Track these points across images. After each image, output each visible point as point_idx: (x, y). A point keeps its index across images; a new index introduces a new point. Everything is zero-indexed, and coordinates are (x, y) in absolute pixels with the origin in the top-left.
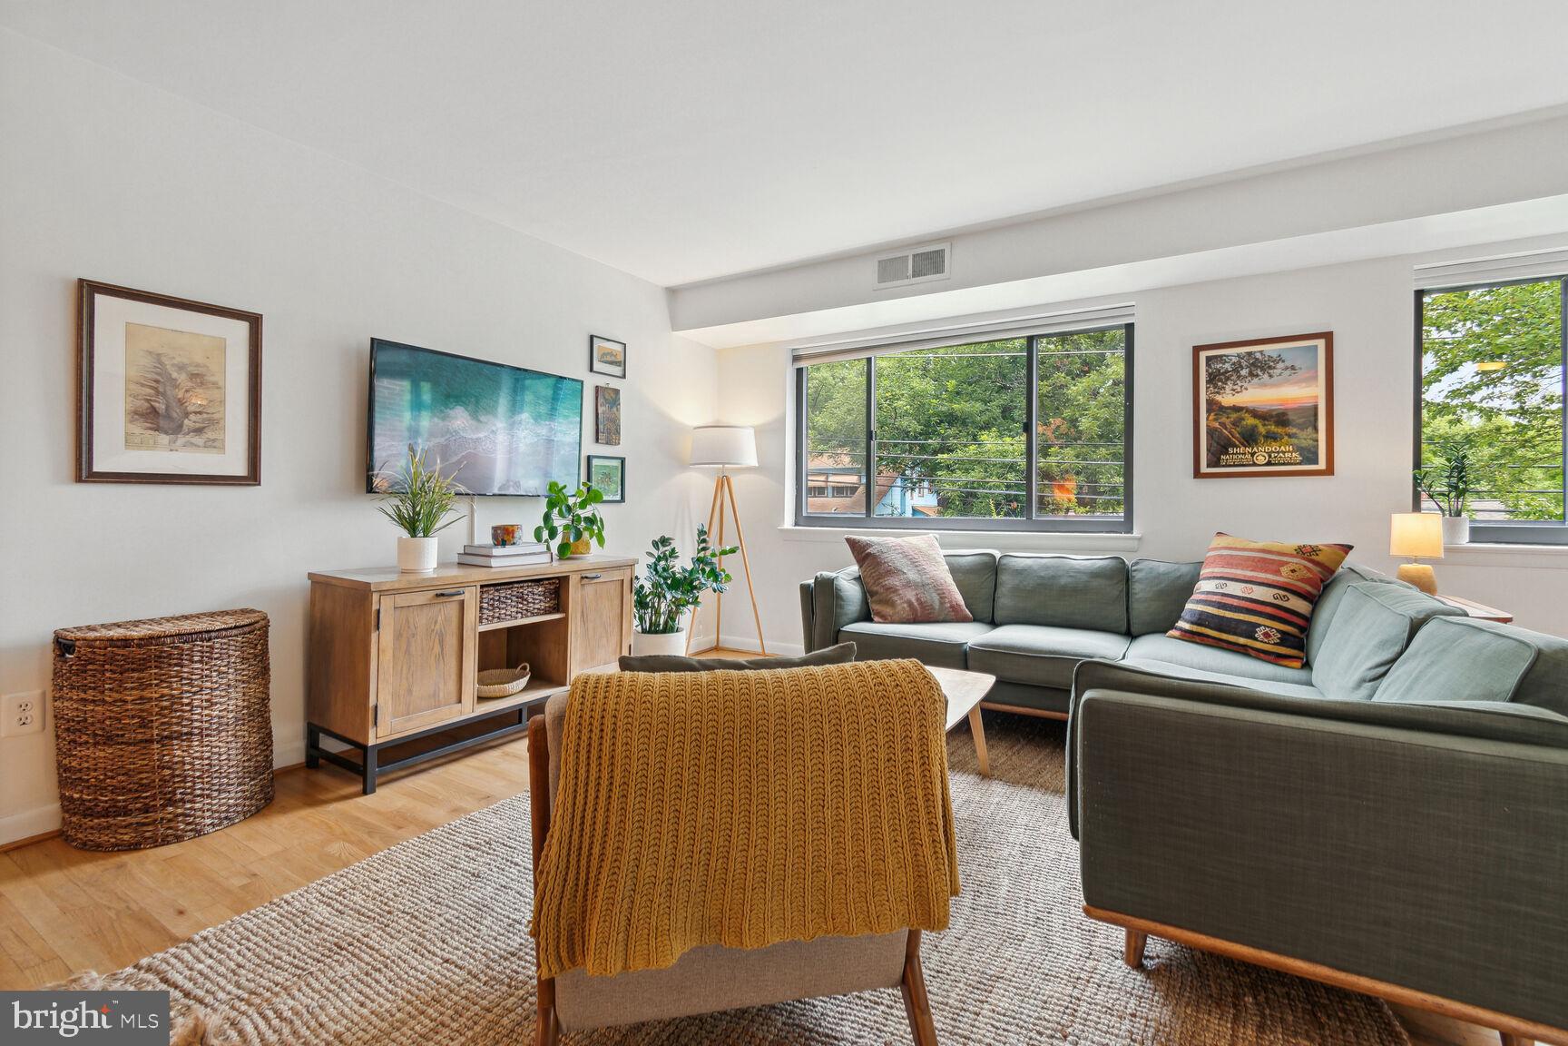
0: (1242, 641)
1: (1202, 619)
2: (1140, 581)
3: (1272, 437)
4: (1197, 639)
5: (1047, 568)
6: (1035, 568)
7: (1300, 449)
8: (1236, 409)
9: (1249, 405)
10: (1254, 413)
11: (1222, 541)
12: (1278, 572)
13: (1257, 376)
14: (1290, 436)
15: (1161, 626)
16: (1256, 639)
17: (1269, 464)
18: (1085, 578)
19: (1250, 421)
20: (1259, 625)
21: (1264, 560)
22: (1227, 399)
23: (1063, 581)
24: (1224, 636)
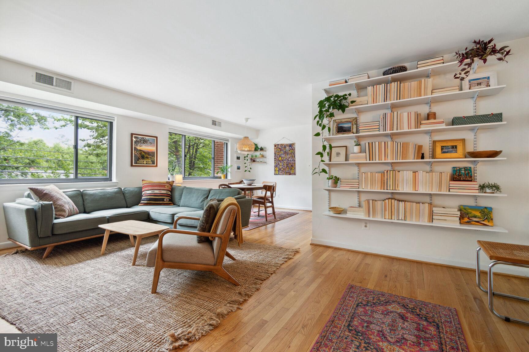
0: (161, 202)
1: (150, 200)
2: (127, 193)
3: (147, 158)
4: (149, 204)
5: (101, 193)
6: (97, 193)
7: (152, 161)
8: (141, 150)
9: (143, 150)
10: (144, 152)
11: (144, 182)
12: (165, 187)
13: (145, 143)
14: (151, 158)
15: (137, 204)
16: (165, 201)
17: (146, 164)
18: (114, 194)
19: (143, 154)
20: (165, 198)
21: (160, 185)
22: (139, 148)
23: (108, 196)
24: (156, 202)
